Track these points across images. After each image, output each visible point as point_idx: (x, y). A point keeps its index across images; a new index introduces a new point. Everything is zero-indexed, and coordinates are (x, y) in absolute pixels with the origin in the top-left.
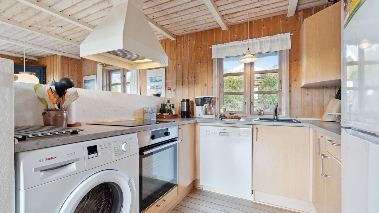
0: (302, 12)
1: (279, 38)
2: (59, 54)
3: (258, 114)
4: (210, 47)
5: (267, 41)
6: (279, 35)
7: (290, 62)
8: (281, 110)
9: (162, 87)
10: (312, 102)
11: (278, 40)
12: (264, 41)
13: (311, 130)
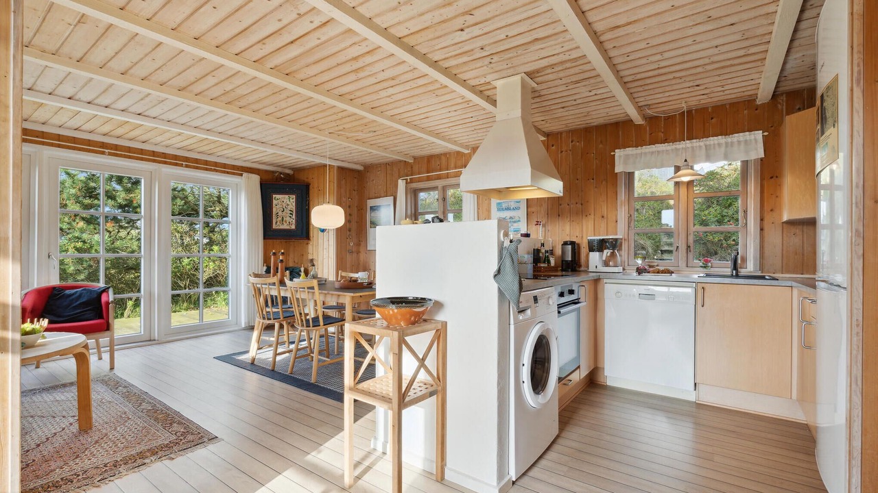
0: (784, 95)
1: (742, 139)
2: (336, 164)
3: (702, 267)
4: (612, 153)
5: (719, 145)
6: (741, 134)
7: (762, 179)
8: (744, 260)
9: (521, 220)
10: (803, 247)
11: (739, 142)
12: (714, 144)
13: (795, 292)
